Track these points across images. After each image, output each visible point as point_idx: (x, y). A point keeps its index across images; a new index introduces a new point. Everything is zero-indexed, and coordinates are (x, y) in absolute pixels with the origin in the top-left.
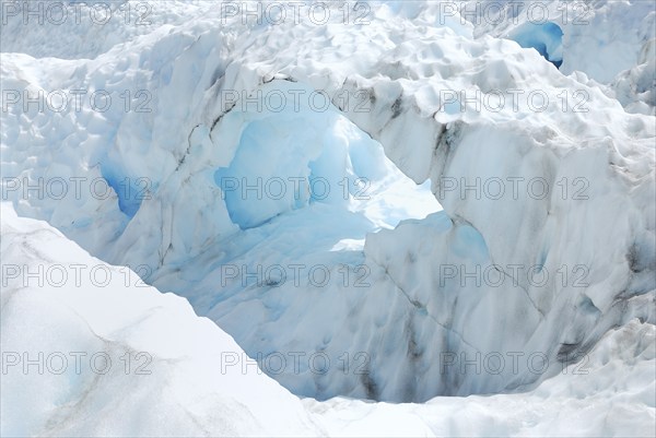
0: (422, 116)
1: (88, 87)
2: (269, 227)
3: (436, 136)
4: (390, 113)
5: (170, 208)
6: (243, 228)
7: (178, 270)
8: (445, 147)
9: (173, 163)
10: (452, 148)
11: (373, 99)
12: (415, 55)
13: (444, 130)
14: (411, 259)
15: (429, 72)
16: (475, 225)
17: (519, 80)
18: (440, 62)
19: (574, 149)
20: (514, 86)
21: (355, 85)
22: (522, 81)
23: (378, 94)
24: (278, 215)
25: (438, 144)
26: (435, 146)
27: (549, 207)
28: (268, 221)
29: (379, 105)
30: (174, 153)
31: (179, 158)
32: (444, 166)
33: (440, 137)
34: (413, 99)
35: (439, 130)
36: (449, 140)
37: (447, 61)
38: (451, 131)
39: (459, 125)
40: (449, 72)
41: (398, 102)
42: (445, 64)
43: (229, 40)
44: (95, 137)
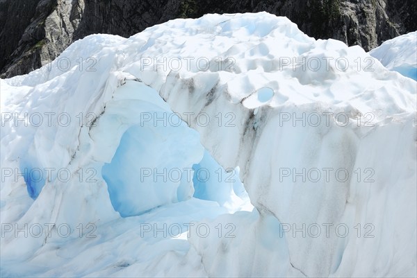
0: (232, 102)
1: (28, 101)
2: (148, 215)
3: (244, 121)
4: (205, 101)
5: (61, 194)
6: (123, 216)
7: (58, 248)
8: (252, 132)
9: (67, 158)
10: (258, 135)
11: (192, 89)
12: (244, 54)
13: (252, 115)
14: (224, 249)
15: (252, 66)
16: (277, 214)
17: (338, 72)
18: (266, 58)
19: (375, 126)
20: (333, 77)
21: (177, 76)
22: (342, 73)
23: (197, 84)
24: (158, 207)
25: (245, 130)
26: (242, 132)
27: (348, 194)
28: (149, 211)
29: (197, 94)
30: (68, 150)
31: (72, 154)
32: (251, 152)
33: (247, 123)
34: (226, 86)
35: (246, 115)
36: (256, 126)
37: (271, 57)
38: (257, 117)
39: (266, 110)
40: (271, 66)
41: (213, 91)
42: (270, 60)
43: (119, 60)
44: (19, 137)
